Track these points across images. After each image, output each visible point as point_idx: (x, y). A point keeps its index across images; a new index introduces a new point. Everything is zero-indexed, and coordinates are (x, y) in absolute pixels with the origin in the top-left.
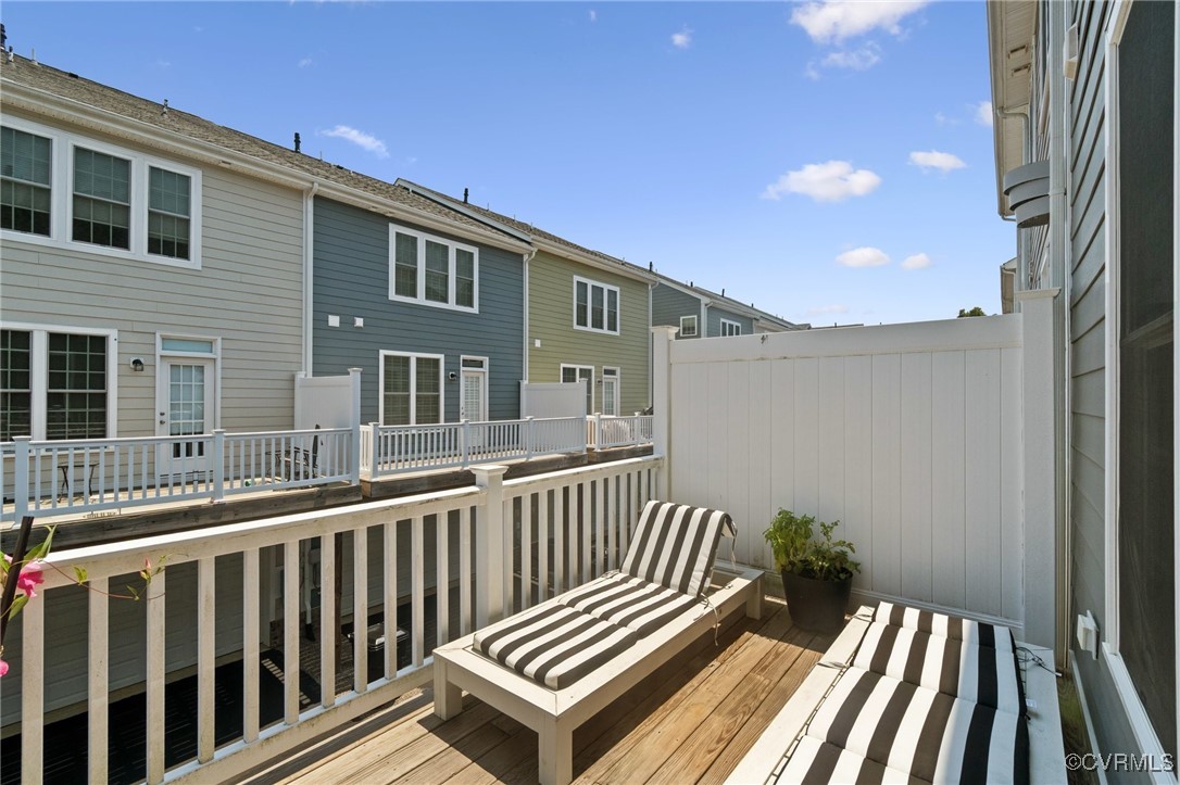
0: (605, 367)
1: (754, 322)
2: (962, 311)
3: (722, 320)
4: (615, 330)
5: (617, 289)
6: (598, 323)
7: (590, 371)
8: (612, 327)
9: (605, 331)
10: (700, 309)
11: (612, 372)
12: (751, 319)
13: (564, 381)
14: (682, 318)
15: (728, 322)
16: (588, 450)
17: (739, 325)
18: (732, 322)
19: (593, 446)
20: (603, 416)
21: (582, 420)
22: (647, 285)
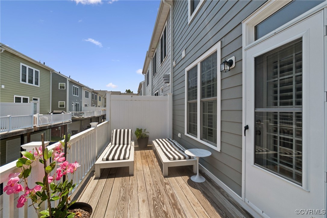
0: (33, 98)
1: (82, 87)
2: (126, 90)
3: (73, 86)
4: (37, 85)
5: (39, 71)
6: (31, 81)
7: (27, 99)
8: (37, 83)
9: (34, 85)
10: (67, 81)
11: (36, 100)
12: (81, 86)
13: (23, 102)
14: (59, 83)
15: (75, 86)
16: (34, 127)
17: (78, 87)
18: (76, 87)
19: (35, 125)
20: (39, 115)
21: (32, 116)
22: (50, 71)
